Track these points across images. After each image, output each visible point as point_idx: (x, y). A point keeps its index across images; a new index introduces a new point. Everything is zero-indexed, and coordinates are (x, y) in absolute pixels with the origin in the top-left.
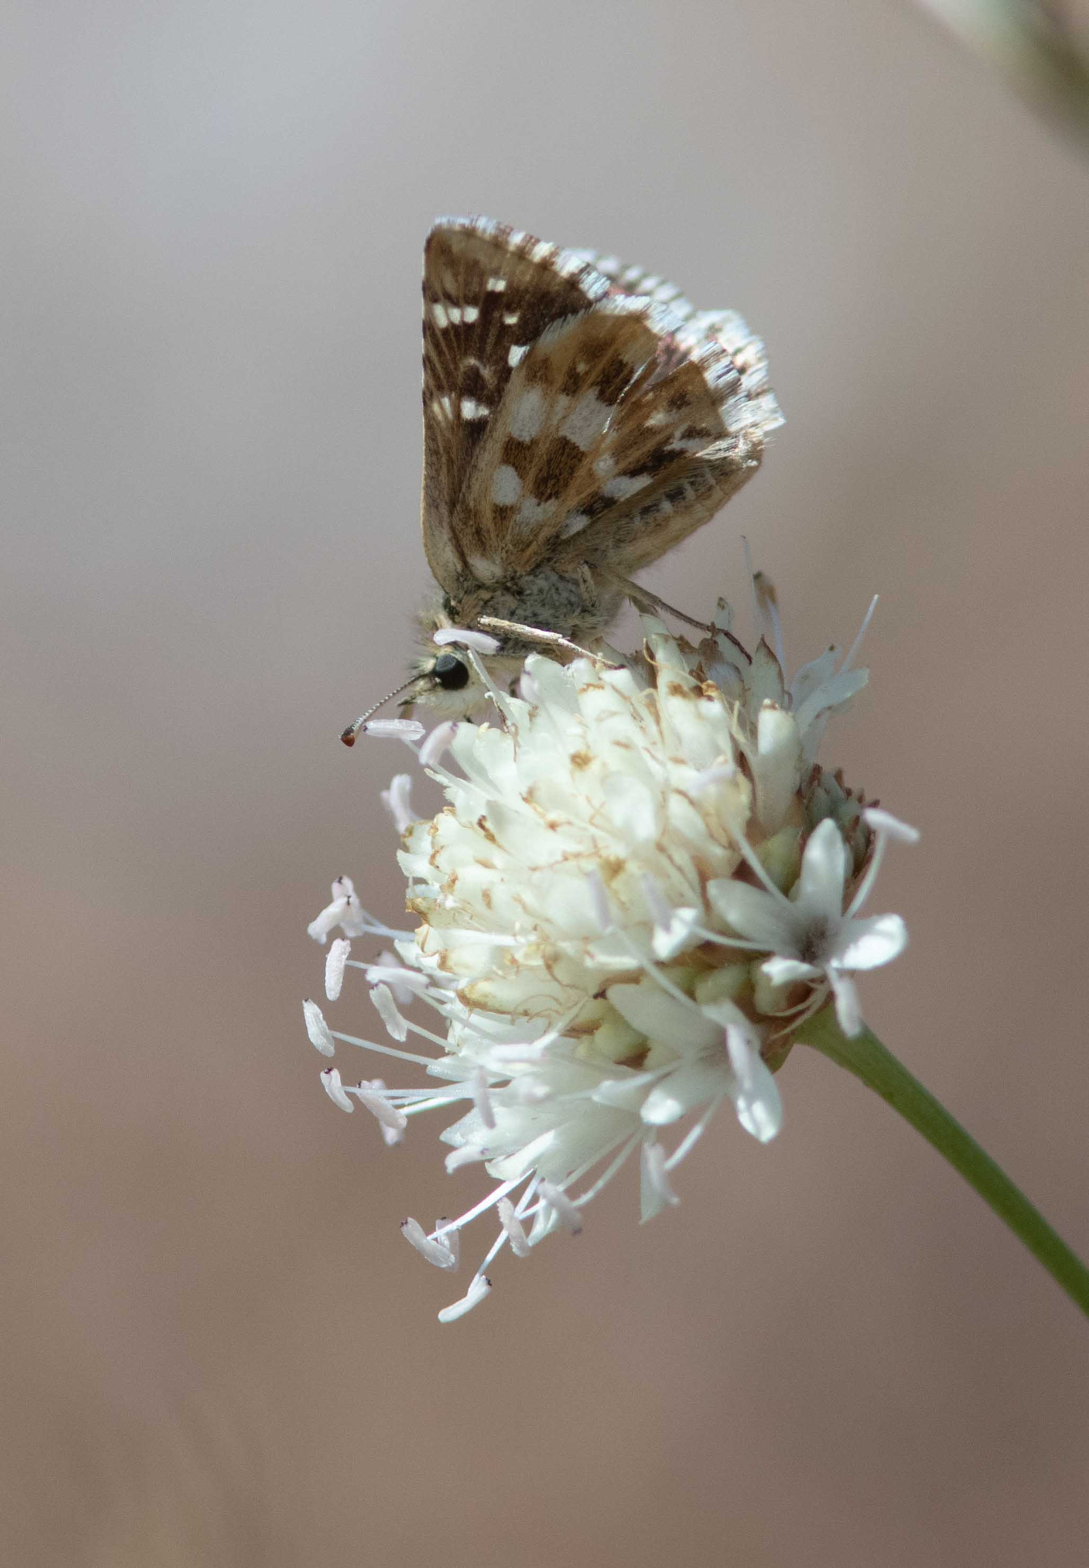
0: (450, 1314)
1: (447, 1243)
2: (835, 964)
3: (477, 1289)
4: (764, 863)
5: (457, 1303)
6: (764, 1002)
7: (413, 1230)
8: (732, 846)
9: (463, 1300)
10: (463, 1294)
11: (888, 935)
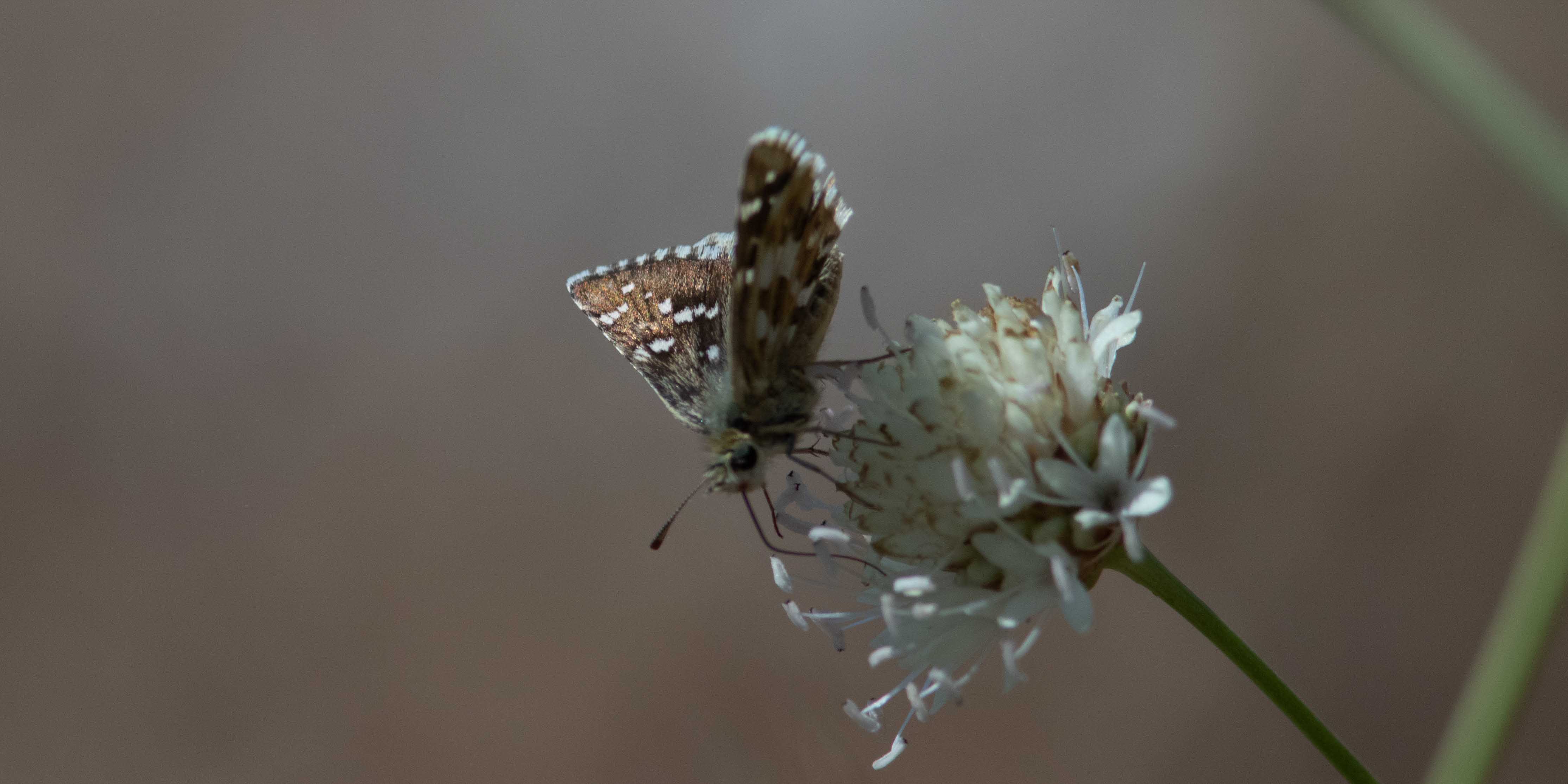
0: (881, 763)
1: (875, 715)
2: (1124, 513)
3: (897, 747)
4: (1075, 446)
5: (884, 757)
6: (1080, 541)
7: (850, 707)
8: (1051, 436)
9: (888, 754)
10: (889, 749)
11: (1159, 491)
